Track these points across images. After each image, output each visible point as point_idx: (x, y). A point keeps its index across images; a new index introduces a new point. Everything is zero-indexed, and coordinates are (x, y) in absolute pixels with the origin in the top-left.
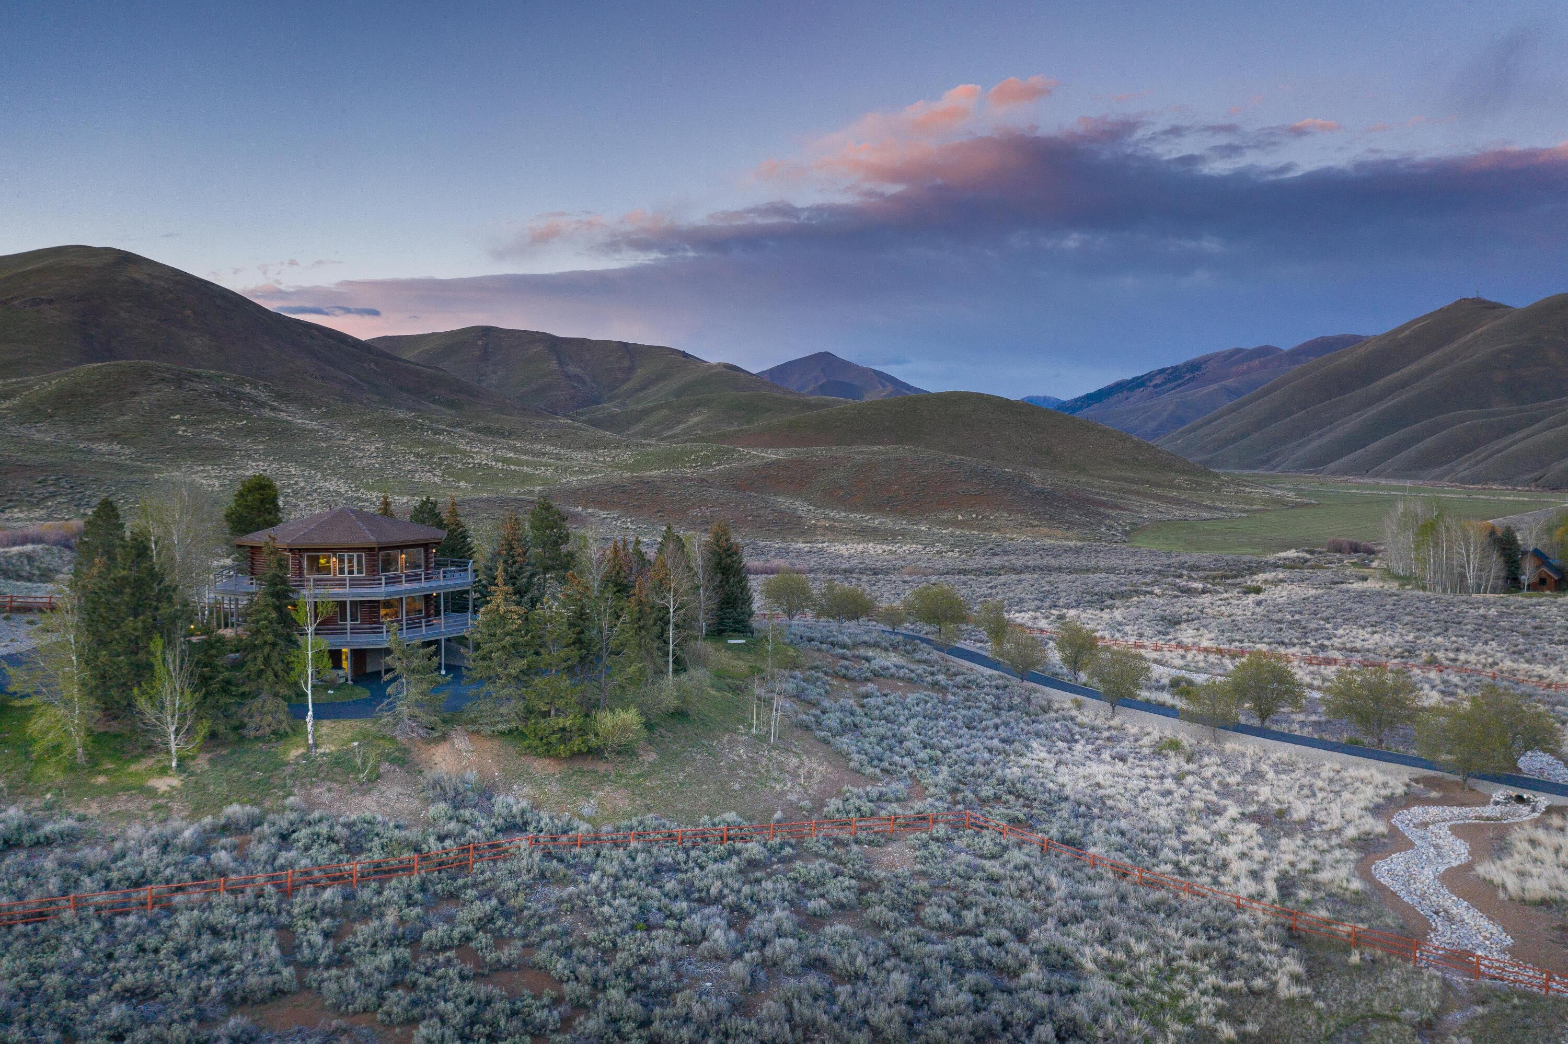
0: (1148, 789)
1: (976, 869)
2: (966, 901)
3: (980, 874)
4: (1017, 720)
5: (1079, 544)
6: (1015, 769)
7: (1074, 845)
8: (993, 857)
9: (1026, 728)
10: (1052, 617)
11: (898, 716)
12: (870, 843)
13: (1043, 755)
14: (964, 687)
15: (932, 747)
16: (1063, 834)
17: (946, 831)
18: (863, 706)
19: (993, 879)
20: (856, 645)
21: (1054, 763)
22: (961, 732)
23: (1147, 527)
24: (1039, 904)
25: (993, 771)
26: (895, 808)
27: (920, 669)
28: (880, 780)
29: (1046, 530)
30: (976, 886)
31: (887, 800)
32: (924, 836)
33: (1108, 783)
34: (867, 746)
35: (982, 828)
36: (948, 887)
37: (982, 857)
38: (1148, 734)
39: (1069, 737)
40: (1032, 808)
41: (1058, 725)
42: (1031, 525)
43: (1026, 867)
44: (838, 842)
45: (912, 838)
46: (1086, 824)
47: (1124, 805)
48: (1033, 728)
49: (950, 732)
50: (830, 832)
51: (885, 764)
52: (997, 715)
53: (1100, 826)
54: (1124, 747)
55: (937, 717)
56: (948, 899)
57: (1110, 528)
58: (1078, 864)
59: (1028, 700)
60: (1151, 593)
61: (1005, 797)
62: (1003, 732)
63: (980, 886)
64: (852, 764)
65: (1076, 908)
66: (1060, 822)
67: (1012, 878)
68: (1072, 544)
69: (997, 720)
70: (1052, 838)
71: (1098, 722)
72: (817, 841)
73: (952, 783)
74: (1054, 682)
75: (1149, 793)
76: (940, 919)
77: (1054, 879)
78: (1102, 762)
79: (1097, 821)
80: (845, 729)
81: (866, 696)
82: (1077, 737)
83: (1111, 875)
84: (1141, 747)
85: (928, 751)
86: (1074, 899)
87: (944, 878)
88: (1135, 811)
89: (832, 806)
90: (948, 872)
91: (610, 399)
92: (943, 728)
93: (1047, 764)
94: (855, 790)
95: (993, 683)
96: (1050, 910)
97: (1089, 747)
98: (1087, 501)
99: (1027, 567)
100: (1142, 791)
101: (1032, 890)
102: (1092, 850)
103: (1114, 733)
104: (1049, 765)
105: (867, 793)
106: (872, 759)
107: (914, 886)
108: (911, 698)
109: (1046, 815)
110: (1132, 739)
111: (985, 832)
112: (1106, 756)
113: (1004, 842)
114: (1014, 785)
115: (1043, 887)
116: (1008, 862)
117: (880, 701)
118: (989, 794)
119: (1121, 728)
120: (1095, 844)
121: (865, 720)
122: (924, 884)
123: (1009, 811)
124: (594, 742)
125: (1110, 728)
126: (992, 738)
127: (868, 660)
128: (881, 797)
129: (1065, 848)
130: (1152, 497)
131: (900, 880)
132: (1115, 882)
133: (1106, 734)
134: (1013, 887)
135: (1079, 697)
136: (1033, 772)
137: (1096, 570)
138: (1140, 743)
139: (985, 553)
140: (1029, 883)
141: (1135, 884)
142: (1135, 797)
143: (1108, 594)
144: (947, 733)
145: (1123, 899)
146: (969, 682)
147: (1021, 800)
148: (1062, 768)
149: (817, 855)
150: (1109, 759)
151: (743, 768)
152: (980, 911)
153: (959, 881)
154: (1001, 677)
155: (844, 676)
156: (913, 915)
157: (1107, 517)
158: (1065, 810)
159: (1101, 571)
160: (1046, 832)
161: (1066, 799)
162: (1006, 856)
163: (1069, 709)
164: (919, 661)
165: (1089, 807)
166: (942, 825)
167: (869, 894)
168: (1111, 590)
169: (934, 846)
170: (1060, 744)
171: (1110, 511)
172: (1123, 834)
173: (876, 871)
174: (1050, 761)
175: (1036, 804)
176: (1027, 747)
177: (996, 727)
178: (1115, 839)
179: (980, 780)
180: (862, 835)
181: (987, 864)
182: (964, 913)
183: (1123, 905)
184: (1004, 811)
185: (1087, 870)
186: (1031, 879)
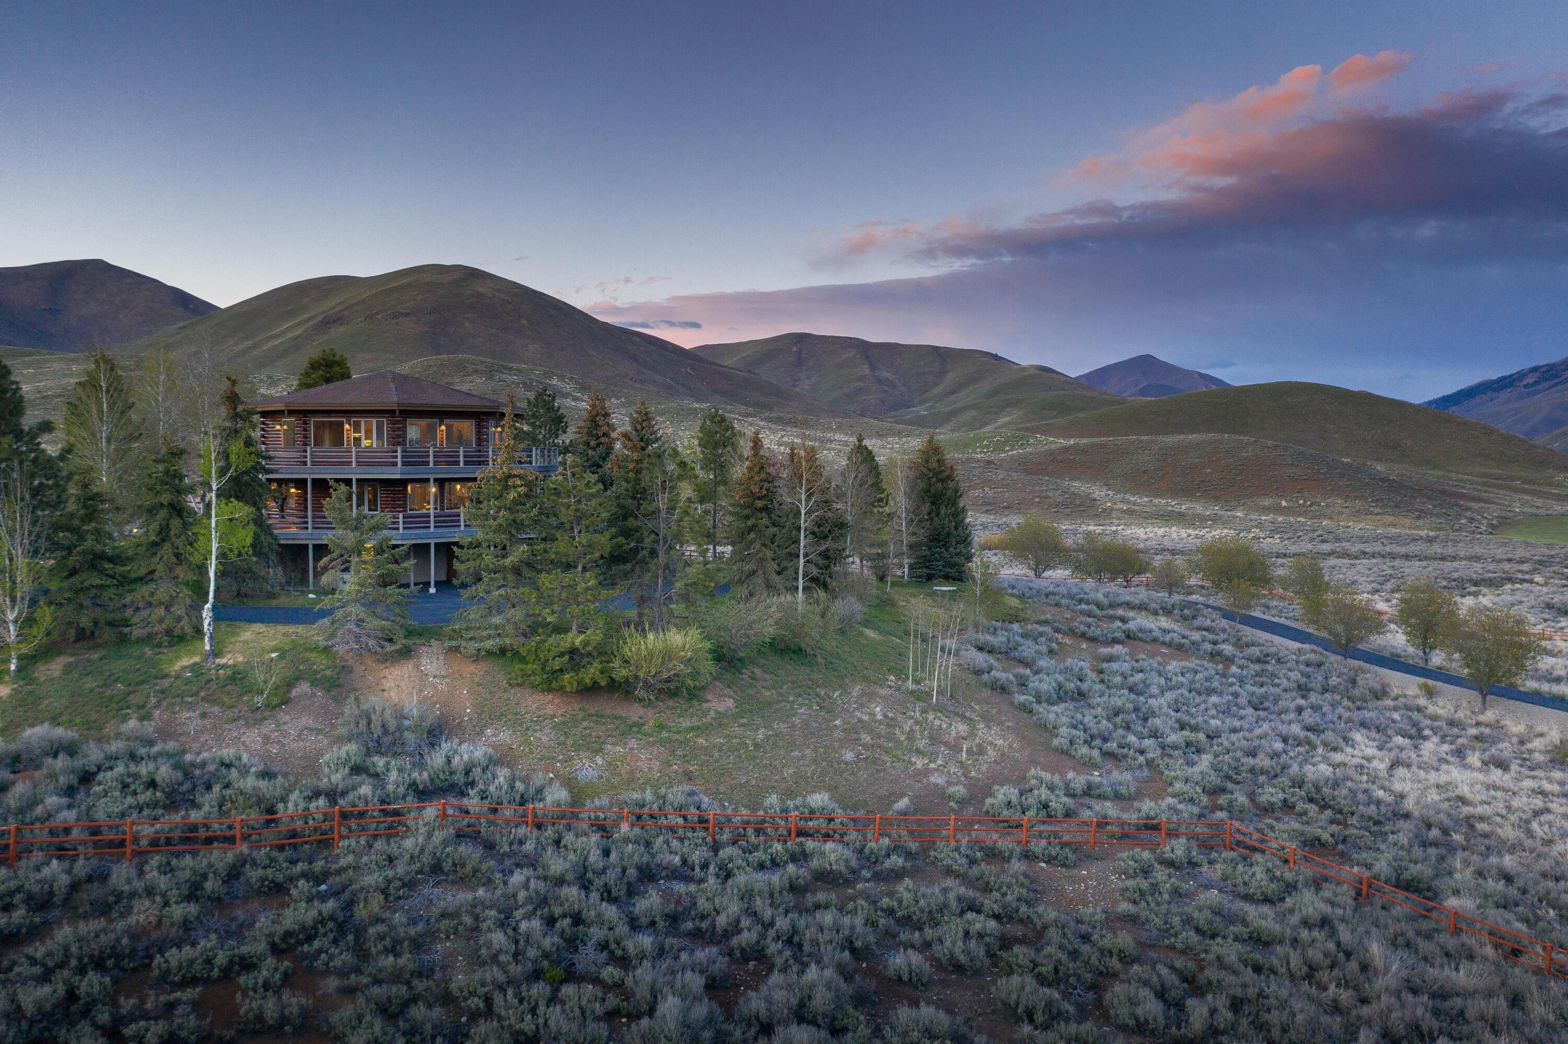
0: (1548, 811)
1: (1232, 919)
2: (1202, 978)
3: (1238, 929)
4: (1333, 705)
5: (1432, 534)
6: (1323, 767)
7: (1418, 891)
8: (1267, 900)
9: (1346, 715)
10: (1394, 601)
11: (1148, 686)
12: (1050, 860)
13: (1370, 752)
14: (1258, 661)
15: (1195, 729)
16: (1399, 871)
17: (1189, 850)
18: (1101, 672)
19: (1259, 940)
20: (1112, 606)
21: (1387, 762)
22: (1242, 712)
23: (1519, 522)
24: (1345, 996)
25: (1285, 767)
26: (1110, 809)
27: (1196, 636)
28: (1095, 766)
29: (1390, 519)
30: (1222, 951)
31: (1099, 797)
32: (1146, 855)
33: (1478, 798)
34: (1088, 719)
35: (1254, 849)
36: (1172, 948)
37: (1248, 898)
38: (1541, 735)
39: (1413, 731)
40: (1346, 826)
41: (1396, 716)
42: (1371, 513)
43: (1325, 922)
44: (993, 855)
45: (1126, 856)
46: (1442, 858)
47: (1508, 833)
48: (1357, 716)
49: (1226, 712)
50: (982, 835)
51: (1112, 746)
52: (1303, 697)
53: (1466, 863)
54: (1505, 748)
55: (1211, 691)
56: (1165, 971)
57: (1472, 520)
58: (1425, 925)
59: (1354, 682)
60: (1531, 581)
61: (1300, 806)
62: (1309, 717)
63: (1231, 951)
64: (1056, 742)
65: (1420, 1012)
66: (1394, 851)
67: (1295, 942)
68: (1423, 533)
69: (1302, 702)
70: (1376, 877)
71: (1460, 715)
72: (957, 849)
73: (1214, 779)
74: (1395, 662)
75: (1550, 817)
76: (1139, 1011)
77: (1376, 950)
78: (1469, 767)
79: (1460, 855)
80: (1061, 694)
81: (1110, 659)
82: (1427, 732)
83: (1489, 951)
84: (1530, 752)
85: (1186, 733)
86: (1415, 991)
87: (1167, 930)
88: (1528, 843)
89: (1001, 797)
90: (1176, 920)
91: (921, 403)
92: (1215, 706)
93: (1375, 763)
94: (1046, 776)
95: (1302, 658)
96: (1365, 1011)
97: (1446, 747)
98: (1443, 492)
99: (1365, 553)
100: (1537, 813)
101: (1332, 967)
102: (1452, 902)
103: (1487, 731)
104: (1380, 766)
105: (1067, 785)
106: (1093, 737)
107: (1106, 942)
108: (1173, 666)
109: (1369, 839)
110: (1515, 740)
111: (1258, 857)
112: (1474, 759)
113: (1289, 876)
114: (1318, 789)
115: (1353, 965)
116: (1292, 911)
117: (1126, 667)
118: (1273, 799)
119: (1496, 725)
120: (1456, 892)
121: (1097, 687)
122: (1124, 939)
123: (1307, 829)
124: (621, 673)
125: (1478, 724)
126: (1290, 723)
127: (1124, 620)
128: (1089, 791)
129: (1400, 895)
130: (1525, 492)
131: (1083, 928)
132: (1497, 965)
133: (1473, 731)
134: (1295, 960)
135: (1430, 682)
136: (1351, 772)
137: (1455, 558)
138: (1529, 746)
139: (1312, 540)
140: (1326, 955)
141: (1538, 971)
142: (1527, 822)
143: (1471, 580)
144: (1219, 712)
145: (1516, 1001)
146: (1267, 655)
147: (1328, 812)
148: (1401, 771)
149: (949, 872)
150: (1478, 764)
151: (870, 732)
152: (1221, 1002)
153: (1194, 938)
154: (1313, 651)
155: (1083, 635)
156: (1091, 996)
157: (1469, 509)
158: (1404, 833)
159: (1461, 559)
160: (1368, 866)
161: (1407, 816)
162: (1289, 901)
163: (1416, 697)
164: (1199, 629)
165: (1446, 832)
166: (1183, 840)
167: (1017, 949)
168: (1474, 576)
169: (1160, 874)
170: (1399, 740)
171: (1472, 504)
172: (1508, 878)
173: (1040, 909)
174: (1382, 760)
175: (1354, 821)
176: (1346, 739)
177: (1300, 710)
178: (1495, 886)
179: (1262, 779)
180: (1038, 846)
181: (1251, 911)
182: (1191, 1003)
183: (1518, 1014)
184: (1296, 825)
185: (1443, 938)
186: (1331, 946)
